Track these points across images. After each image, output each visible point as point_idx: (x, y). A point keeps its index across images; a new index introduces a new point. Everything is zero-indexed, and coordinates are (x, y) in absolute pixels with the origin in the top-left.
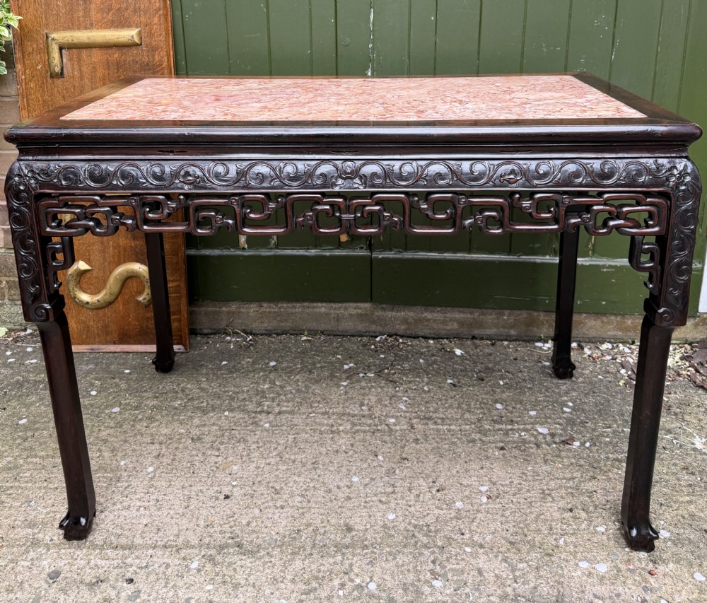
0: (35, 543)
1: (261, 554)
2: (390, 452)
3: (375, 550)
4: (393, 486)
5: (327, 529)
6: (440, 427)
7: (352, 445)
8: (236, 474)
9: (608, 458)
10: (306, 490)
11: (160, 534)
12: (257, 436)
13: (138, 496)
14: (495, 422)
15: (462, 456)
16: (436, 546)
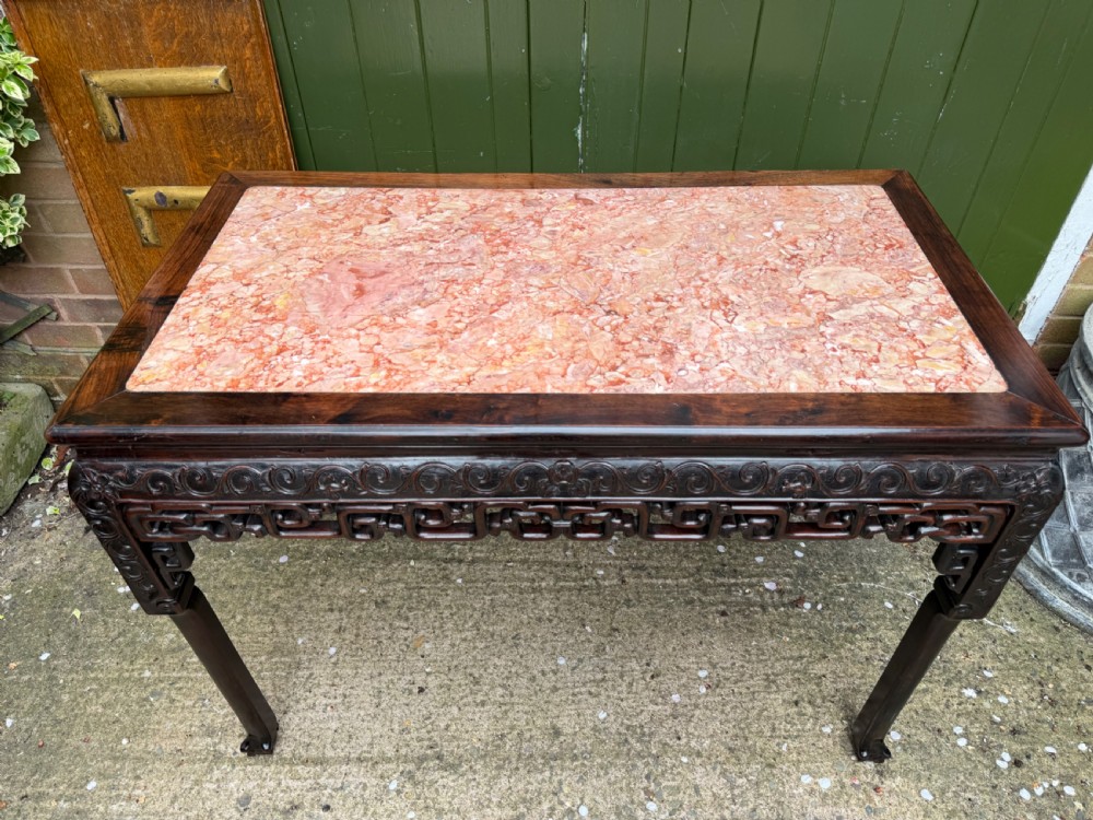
0: (218, 757)
1: (464, 769)
2: (598, 620)
3: (586, 762)
4: (604, 670)
5: (533, 733)
6: (654, 581)
7: (557, 609)
8: (429, 655)
9: (841, 627)
10: (508, 678)
11: (353, 743)
12: (449, 598)
13: (322, 691)
14: (718, 573)
15: (679, 624)
16: (650, 755)
